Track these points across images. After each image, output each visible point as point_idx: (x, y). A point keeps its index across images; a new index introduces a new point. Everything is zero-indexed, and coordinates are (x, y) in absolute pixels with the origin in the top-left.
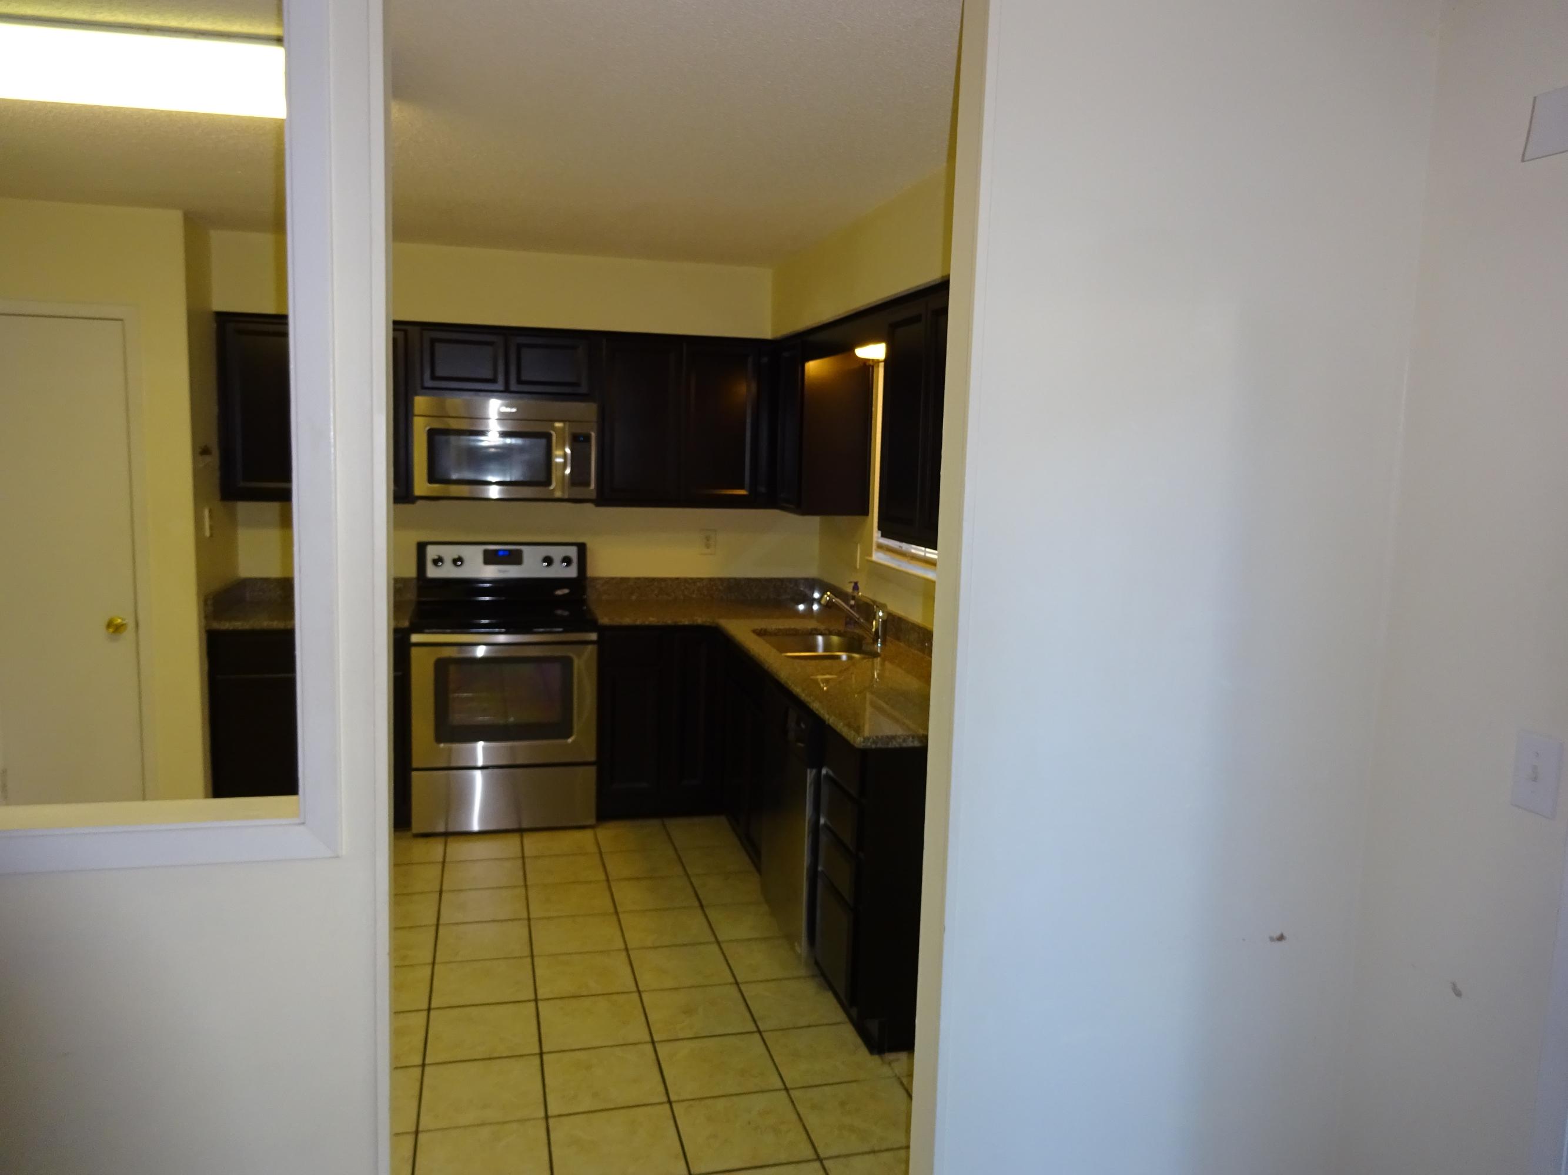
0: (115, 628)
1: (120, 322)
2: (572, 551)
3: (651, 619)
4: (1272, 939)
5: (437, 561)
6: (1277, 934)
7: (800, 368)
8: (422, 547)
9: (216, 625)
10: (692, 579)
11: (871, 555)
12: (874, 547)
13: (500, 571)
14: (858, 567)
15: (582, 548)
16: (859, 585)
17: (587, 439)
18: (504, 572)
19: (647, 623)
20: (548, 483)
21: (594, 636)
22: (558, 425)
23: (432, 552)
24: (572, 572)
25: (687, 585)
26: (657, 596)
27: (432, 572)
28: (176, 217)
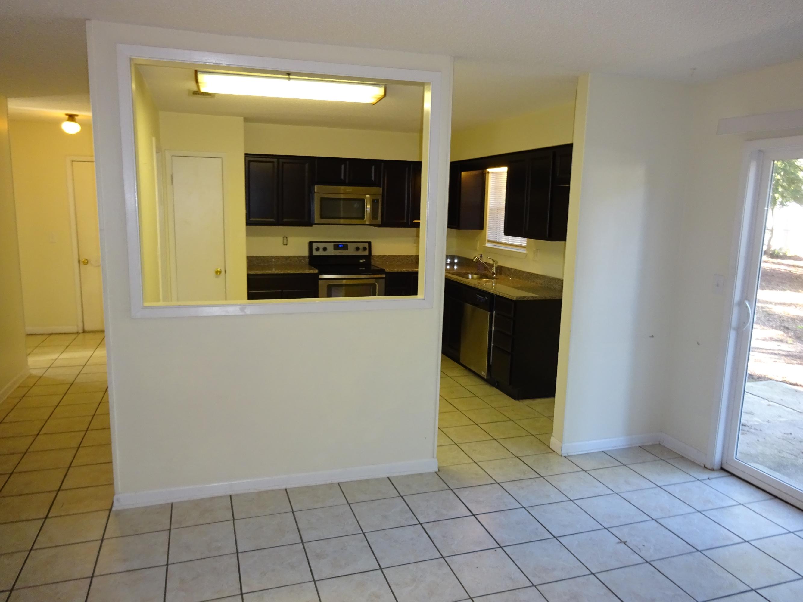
0: (218, 273)
1: (220, 159)
2: (366, 245)
3: (404, 269)
4: (650, 337)
5: (318, 249)
6: (651, 335)
7: (459, 175)
8: (311, 244)
9: (250, 272)
10: (409, 256)
11: (485, 244)
12: (486, 241)
13: (340, 253)
14: (478, 249)
15: (370, 243)
16: (482, 255)
17: (378, 201)
18: (341, 253)
19: (402, 271)
20: (363, 218)
21: (384, 276)
22: (368, 196)
23: (315, 246)
24: (366, 253)
25: (408, 258)
26: (396, 262)
27: (315, 253)
28: (242, 119)
